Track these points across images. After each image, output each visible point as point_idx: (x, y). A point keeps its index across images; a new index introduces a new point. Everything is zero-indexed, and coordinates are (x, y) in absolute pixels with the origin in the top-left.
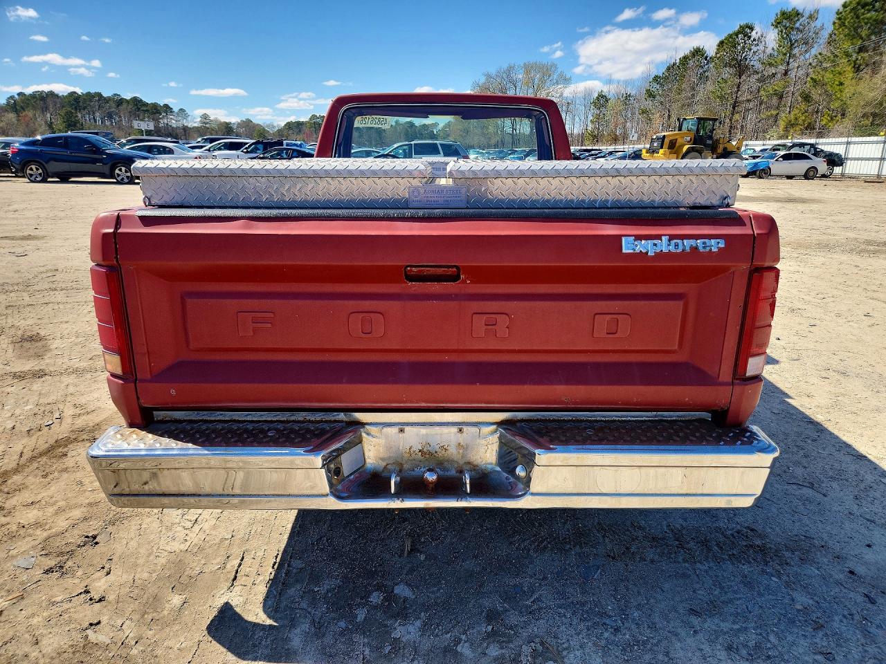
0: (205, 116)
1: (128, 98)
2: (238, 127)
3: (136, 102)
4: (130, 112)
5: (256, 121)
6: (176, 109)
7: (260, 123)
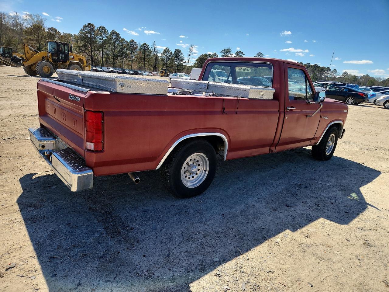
0: (346, 73)
1: (312, 65)
2: (360, 78)
3: (316, 66)
4: (311, 71)
5: (371, 76)
6: (332, 70)
7: (374, 77)
